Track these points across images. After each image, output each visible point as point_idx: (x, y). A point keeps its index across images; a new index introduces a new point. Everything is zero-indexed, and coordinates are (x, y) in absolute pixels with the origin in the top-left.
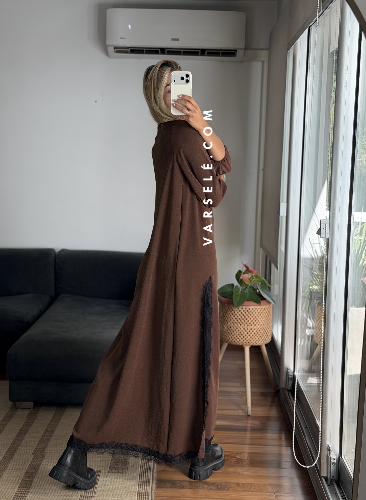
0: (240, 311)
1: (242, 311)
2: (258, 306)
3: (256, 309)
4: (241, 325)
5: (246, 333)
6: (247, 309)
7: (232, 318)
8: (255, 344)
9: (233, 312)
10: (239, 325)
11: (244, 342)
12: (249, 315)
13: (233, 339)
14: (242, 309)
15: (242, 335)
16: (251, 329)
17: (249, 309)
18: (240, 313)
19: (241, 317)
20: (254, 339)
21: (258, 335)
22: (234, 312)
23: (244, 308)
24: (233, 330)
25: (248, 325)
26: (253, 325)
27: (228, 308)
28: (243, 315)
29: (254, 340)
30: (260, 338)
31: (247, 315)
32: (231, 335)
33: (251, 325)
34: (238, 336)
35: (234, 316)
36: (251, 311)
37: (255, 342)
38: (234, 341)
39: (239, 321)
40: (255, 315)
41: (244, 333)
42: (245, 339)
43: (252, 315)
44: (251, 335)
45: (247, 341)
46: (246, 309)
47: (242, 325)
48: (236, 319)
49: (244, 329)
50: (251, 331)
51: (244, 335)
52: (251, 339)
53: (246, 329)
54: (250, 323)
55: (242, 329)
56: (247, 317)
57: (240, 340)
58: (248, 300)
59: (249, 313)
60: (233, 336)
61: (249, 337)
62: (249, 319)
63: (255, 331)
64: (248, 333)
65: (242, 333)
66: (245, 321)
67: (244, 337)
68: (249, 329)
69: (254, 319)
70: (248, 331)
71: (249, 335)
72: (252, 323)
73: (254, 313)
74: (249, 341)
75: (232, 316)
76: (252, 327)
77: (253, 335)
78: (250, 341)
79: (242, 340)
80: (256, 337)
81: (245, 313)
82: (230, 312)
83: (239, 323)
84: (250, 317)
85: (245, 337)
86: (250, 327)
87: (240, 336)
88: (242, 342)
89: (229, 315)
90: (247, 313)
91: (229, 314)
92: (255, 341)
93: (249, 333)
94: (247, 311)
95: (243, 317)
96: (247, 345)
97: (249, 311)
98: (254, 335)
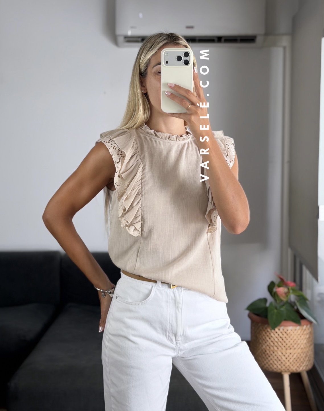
0: (276, 332)
1: (279, 332)
2: (297, 326)
3: (295, 330)
4: (278, 348)
5: (284, 358)
6: (285, 330)
7: (268, 341)
8: (295, 371)
9: (268, 334)
10: (276, 348)
11: (282, 369)
12: (287, 337)
13: (269, 365)
14: (279, 330)
15: (280, 360)
16: (291, 354)
17: (288, 330)
18: (276, 335)
19: (278, 340)
20: (294, 365)
21: (298, 360)
22: (270, 334)
23: (281, 328)
24: (269, 354)
25: (287, 349)
26: (293, 349)
27: (263, 328)
28: (281, 337)
29: (294, 367)
30: (301, 364)
31: (285, 337)
32: (267, 361)
33: (291, 349)
34: (276, 362)
35: (270, 339)
36: (290, 333)
37: (296, 369)
38: (271, 368)
39: (276, 344)
40: (295, 337)
41: (282, 358)
42: (284, 365)
43: (291, 337)
44: (291, 361)
45: (286, 367)
46: (283, 330)
47: (280, 348)
48: (272, 341)
49: (282, 353)
50: (291, 356)
51: (282, 361)
52: (291, 365)
53: (284, 353)
54: (289, 347)
55: (280, 354)
56: (285, 339)
57: (277, 367)
58: (285, 320)
59: (287, 335)
60: (269, 361)
61: (288, 363)
62: (287, 342)
63: (295, 356)
64: (286, 358)
65: (280, 358)
66: (282, 344)
67: (282, 363)
68: (288, 354)
69: (293, 342)
70: (287, 356)
71: (289, 361)
72: (291, 346)
73: (293, 335)
74: (288, 368)
75: (268, 338)
76: (291, 351)
77: (293, 361)
78: (290, 367)
79: (279, 367)
80: (296, 363)
81: (283, 335)
82: (264, 333)
83: (276, 346)
84: (289, 339)
85: (284, 363)
86: (288, 351)
87: (277, 362)
88: (280, 369)
89: (264, 337)
90: (285, 335)
91: (264, 335)
92: (296, 367)
93: (288, 359)
94: (285, 332)
95: (280, 339)
96: (286, 372)
97: (288, 332)
98: (295, 361)
